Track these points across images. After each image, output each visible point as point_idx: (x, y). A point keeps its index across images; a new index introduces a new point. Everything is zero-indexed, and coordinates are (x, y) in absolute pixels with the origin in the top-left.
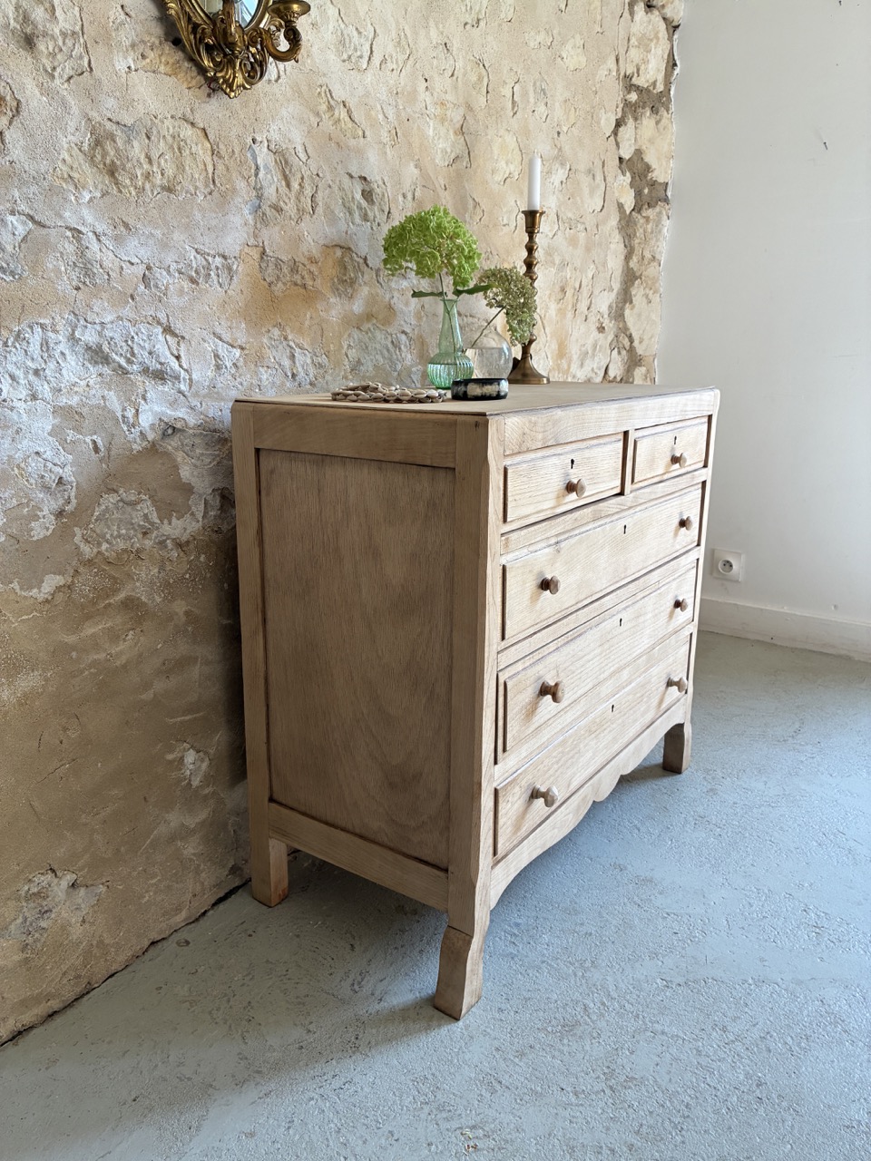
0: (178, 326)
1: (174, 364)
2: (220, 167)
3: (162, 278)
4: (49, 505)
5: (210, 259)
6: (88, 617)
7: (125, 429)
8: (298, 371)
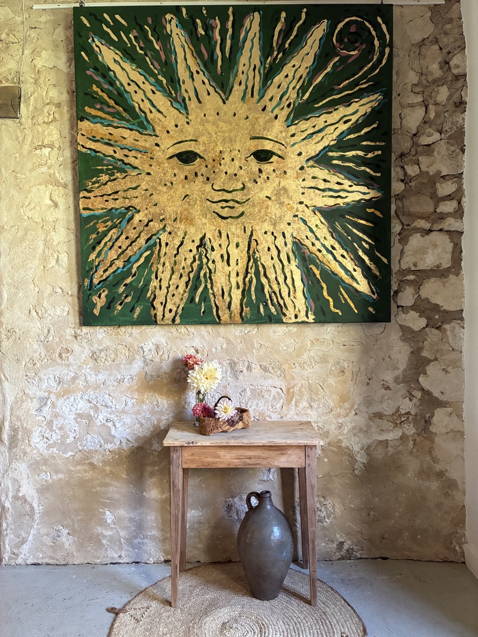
0: (112, 394)
1: (111, 404)
2: (131, 354)
3: (108, 383)
4: (72, 435)
5: (125, 377)
6: (79, 464)
7: (94, 419)
8: (159, 406)
